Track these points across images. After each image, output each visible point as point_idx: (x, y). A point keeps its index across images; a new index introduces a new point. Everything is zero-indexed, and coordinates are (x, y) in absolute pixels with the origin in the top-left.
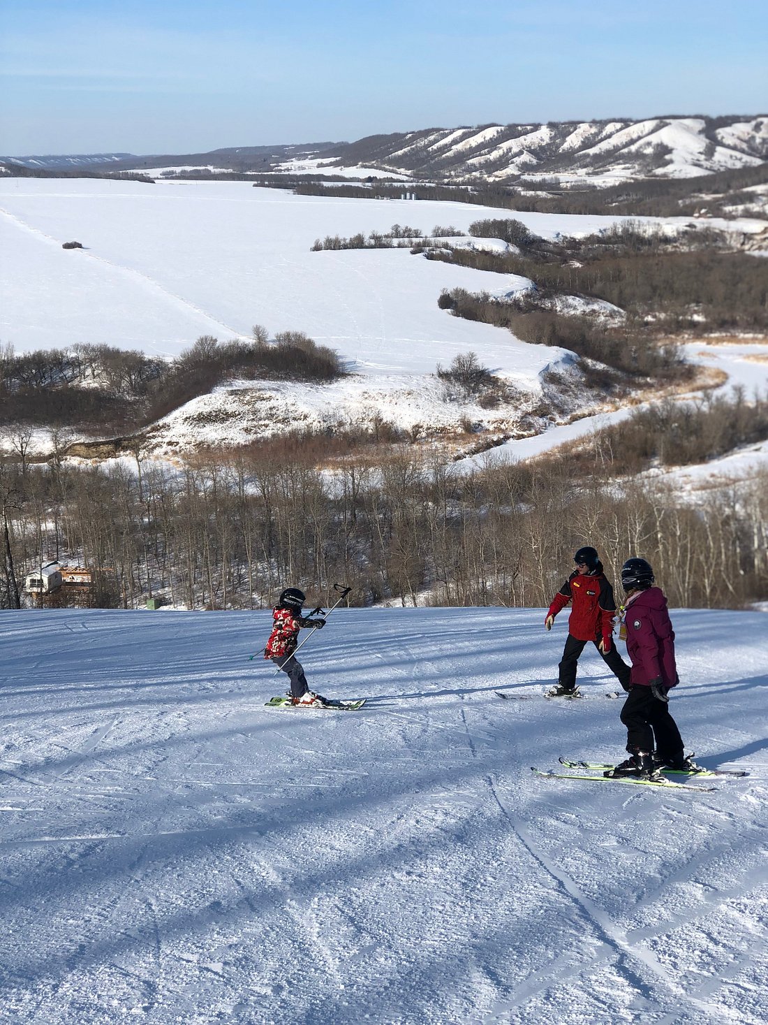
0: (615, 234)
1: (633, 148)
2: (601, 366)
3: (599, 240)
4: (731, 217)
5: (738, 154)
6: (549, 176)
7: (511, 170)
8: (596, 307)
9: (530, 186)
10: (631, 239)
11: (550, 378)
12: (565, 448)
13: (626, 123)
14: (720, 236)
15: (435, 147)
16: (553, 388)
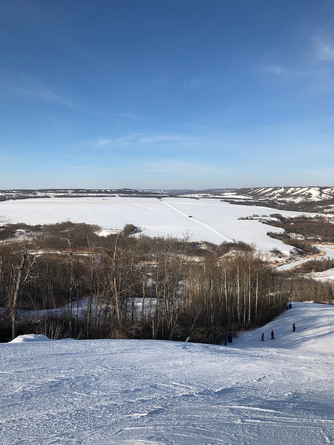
0: (301, 217)
1: (303, 193)
2: (301, 250)
3: (297, 218)
4: (326, 213)
5: (327, 196)
6: (284, 199)
7: (275, 197)
8: (298, 235)
9: (280, 201)
10: (304, 218)
11: (291, 253)
12: (295, 267)
13: (301, 188)
14: (324, 218)
15: (258, 192)
16: (292, 255)
